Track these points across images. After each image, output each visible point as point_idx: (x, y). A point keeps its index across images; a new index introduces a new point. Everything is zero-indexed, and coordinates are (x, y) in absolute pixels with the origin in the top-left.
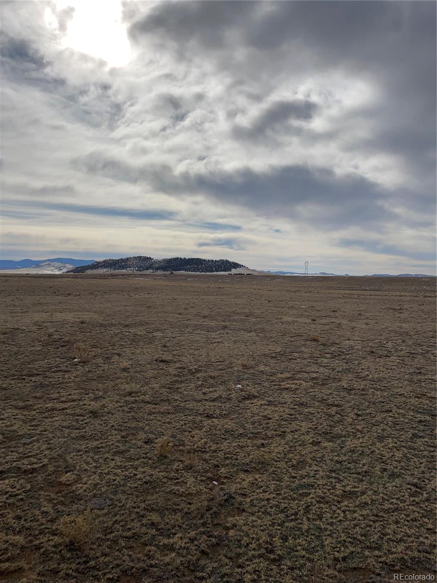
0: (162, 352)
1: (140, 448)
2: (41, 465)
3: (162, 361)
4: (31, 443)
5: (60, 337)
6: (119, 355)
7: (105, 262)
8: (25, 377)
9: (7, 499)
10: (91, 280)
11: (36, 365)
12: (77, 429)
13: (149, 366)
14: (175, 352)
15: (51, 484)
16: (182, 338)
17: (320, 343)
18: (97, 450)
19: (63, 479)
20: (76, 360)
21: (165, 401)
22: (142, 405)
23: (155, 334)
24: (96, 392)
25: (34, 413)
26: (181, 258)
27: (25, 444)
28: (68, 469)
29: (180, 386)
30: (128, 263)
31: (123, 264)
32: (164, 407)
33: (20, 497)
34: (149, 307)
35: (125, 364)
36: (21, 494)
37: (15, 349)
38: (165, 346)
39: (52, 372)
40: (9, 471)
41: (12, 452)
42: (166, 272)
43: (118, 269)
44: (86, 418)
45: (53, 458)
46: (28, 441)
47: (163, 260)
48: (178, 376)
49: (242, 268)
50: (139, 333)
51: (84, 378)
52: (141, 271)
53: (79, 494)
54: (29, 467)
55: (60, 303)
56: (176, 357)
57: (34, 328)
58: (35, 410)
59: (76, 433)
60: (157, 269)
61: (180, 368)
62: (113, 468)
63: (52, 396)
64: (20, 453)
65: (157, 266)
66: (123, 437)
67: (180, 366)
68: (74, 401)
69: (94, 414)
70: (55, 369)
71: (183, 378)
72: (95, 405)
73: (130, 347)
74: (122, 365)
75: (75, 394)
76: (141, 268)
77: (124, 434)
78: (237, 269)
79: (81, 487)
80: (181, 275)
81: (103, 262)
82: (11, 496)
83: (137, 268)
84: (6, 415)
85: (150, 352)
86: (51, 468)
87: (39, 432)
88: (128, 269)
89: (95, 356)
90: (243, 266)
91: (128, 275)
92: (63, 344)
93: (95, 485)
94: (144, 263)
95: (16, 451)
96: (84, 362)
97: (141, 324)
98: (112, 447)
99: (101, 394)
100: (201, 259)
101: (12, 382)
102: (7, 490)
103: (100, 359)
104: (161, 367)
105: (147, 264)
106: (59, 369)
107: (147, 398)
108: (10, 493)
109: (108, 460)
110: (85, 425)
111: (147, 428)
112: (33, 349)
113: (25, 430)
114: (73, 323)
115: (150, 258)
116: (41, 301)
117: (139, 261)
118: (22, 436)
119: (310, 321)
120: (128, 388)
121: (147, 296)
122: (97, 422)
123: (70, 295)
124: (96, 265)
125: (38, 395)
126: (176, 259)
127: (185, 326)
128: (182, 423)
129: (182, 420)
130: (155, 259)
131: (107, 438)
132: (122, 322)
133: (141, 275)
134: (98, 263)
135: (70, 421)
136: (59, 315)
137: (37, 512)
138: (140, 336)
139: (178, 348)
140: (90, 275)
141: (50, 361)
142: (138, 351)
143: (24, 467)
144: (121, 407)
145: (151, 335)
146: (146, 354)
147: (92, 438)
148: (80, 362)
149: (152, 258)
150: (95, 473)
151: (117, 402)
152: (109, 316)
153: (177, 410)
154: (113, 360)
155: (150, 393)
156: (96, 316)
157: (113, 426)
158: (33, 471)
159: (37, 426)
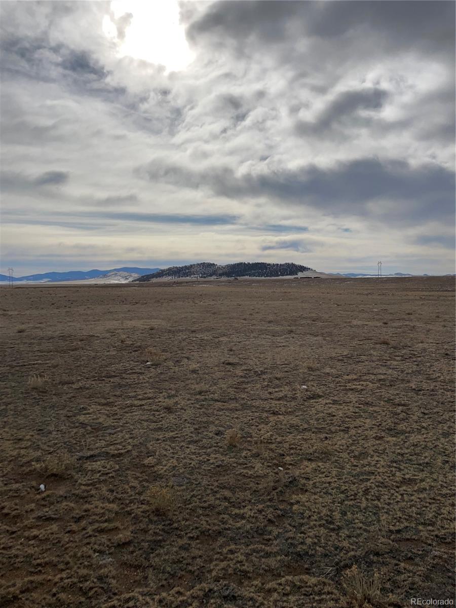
0: (228, 356)
1: (211, 438)
2: (126, 450)
3: (229, 364)
4: (115, 433)
5: (132, 343)
6: (188, 358)
7: (169, 269)
8: (104, 378)
9: (100, 476)
10: (156, 288)
11: (113, 368)
12: (154, 422)
13: (216, 368)
14: (241, 356)
15: (136, 466)
16: (247, 343)
17: (390, 346)
18: (173, 439)
19: (146, 462)
20: (148, 363)
21: (233, 399)
22: (211, 403)
23: (221, 339)
24: (169, 391)
25: (116, 408)
27: (110, 434)
28: (150, 454)
29: (246, 386)
30: (192, 270)
31: (187, 271)
32: (233, 405)
33: (111, 475)
34: (214, 313)
35: (194, 366)
36: (111, 473)
37: (93, 354)
38: (231, 350)
39: (128, 374)
40: (99, 455)
41: (100, 440)
42: (230, 278)
43: (182, 277)
44: (161, 413)
45: (136, 445)
46: (113, 431)
47: (227, 265)
48: (245, 377)
49: (309, 271)
50: (206, 338)
51: (157, 379)
52: (205, 277)
53: (161, 474)
54: (116, 452)
55: (129, 311)
56: (242, 360)
57: (108, 335)
58: (116, 406)
59: (153, 426)
60: (221, 275)
61: (246, 370)
62: (189, 454)
63: (130, 394)
64: (108, 441)
65: (221, 272)
66: (196, 429)
67: (246, 368)
68: (149, 398)
69: (169, 409)
70: (130, 371)
71: (250, 380)
72: (170, 402)
73: (198, 351)
74: (191, 368)
75: (150, 393)
76: (204, 275)
77: (197, 427)
78: (304, 272)
79: (162, 469)
80: (245, 281)
81: (167, 270)
82: (103, 474)
83: (200, 275)
84: (92, 410)
85: (217, 356)
86: (135, 453)
87: (121, 425)
88: (192, 276)
89: (166, 360)
90: (310, 269)
91: (192, 282)
92: (135, 349)
93: (173, 467)
94: (208, 270)
95: (104, 440)
96: (156, 365)
97: (208, 330)
98: (186, 437)
99: (173, 392)
100: (266, 263)
101: (93, 383)
102: (100, 469)
103: (171, 362)
104: (227, 369)
105: (211, 270)
106: (134, 371)
107: (216, 396)
108: (102, 472)
109: (183, 448)
110: (161, 419)
111: (217, 422)
112: (108, 353)
113: (110, 422)
114: (142, 330)
115: (214, 264)
116: (111, 310)
117: (203, 268)
118: (107, 428)
119: (381, 324)
120: (198, 388)
121: (212, 303)
122: (171, 416)
123: (137, 303)
124: (161, 273)
125: (118, 393)
126: (240, 264)
127: (250, 331)
128: (250, 418)
129: (249, 416)
131: (182, 430)
132: (189, 328)
133: (205, 282)
134: (163, 271)
135: (148, 416)
136: (128, 322)
137: (127, 487)
138: (207, 340)
139: (244, 352)
140: (155, 283)
141: (125, 364)
142: (206, 355)
143: (112, 452)
144: (192, 404)
145: (217, 340)
146: (213, 357)
147: (168, 429)
148: (152, 365)
149: (215, 264)
150: (173, 457)
151: (189, 400)
152: (176, 322)
153: (244, 407)
154: (182, 363)
155: (218, 392)
156: (164, 323)
157: (186, 420)
158: (120, 455)
159: (119, 419)
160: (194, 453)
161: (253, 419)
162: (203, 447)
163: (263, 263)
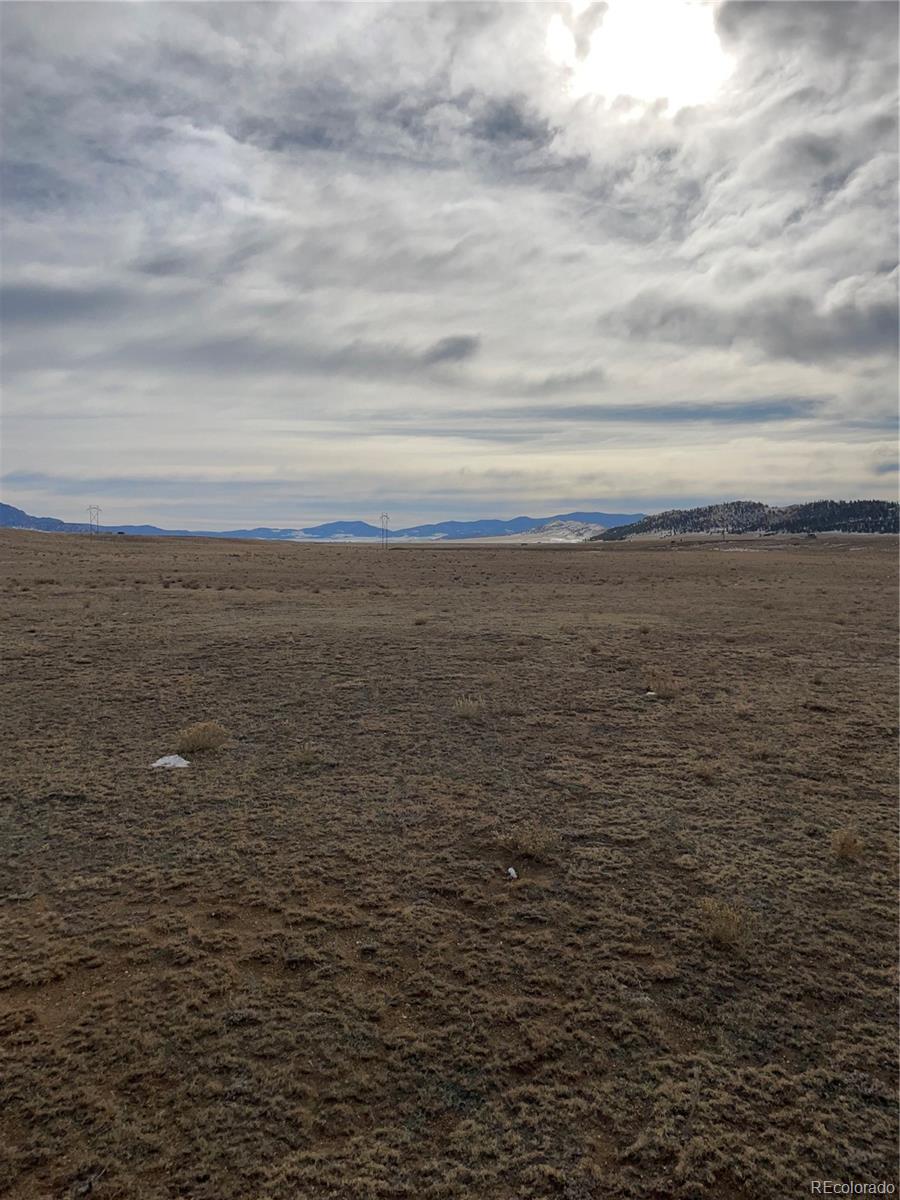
0: (813, 693)
1: (800, 840)
2: (639, 837)
3: (818, 709)
4: (614, 806)
5: (611, 654)
6: (727, 691)
7: (664, 516)
8: (574, 712)
9: (603, 870)
10: (639, 553)
11: (587, 695)
12: (681, 797)
13: (790, 715)
14: (842, 695)
15: (661, 865)
16: (854, 670)
18: (724, 831)
19: (680, 860)
20: (649, 693)
21: (835, 777)
22: (791, 777)
23: (792, 659)
24: (700, 748)
25: (607, 765)
26: (832, 502)
27: (605, 806)
28: (682, 849)
29: (862, 755)
30: (713, 517)
31: (701, 519)
32: (835, 787)
33: (621, 872)
34: (768, 607)
35: (742, 706)
36: (621, 868)
37: (546, 669)
38: (818, 683)
39: (615, 709)
40: (594, 837)
41: (590, 814)
42: (796, 535)
43: (690, 531)
44: (692, 783)
45: (655, 831)
46: (610, 803)
47: (790, 507)
48: (856, 737)
50: (759, 655)
51: (672, 724)
52: (742, 533)
53: (710, 885)
54: (623, 837)
56: (847, 703)
57: (564, 637)
58: (605, 761)
59: (680, 803)
60: (776, 528)
61: (858, 724)
62: (758, 860)
63: (627, 745)
64: (602, 817)
65: (776, 521)
66: (766, 820)
67: (856, 720)
68: (665, 756)
69: (706, 779)
70: (620, 704)
71: (867, 743)
72: (705, 767)
73: (746, 680)
74: (736, 709)
75: (664, 746)
77: (767, 816)
79: (711, 877)
80: (836, 540)
81: (659, 517)
82: (608, 868)
84: (565, 763)
85: (788, 692)
86: (656, 844)
87: (622, 793)
88: (712, 530)
89: (683, 690)
92: (621, 666)
93: (732, 878)
94: (747, 517)
95: (596, 814)
96: (666, 698)
97: (757, 639)
98: (749, 831)
99: (708, 750)
100: (884, 503)
101: (557, 718)
102: (600, 860)
103: (693, 695)
104: (815, 719)
105: (754, 518)
106: (625, 705)
107: (798, 767)
108: (605, 864)
109: (746, 848)
110: (694, 794)
111: (807, 814)
112: (573, 670)
113: (598, 787)
114: (626, 632)
115: (760, 505)
116: (559, 593)
117: (736, 513)
118: (597, 796)
120: (758, 746)
121: (757, 585)
122: (714, 792)
123: (604, 581)
124: (647, 524)
125: (604, 741)
127: (857, 647)
128: (879, 815)
129: (877, 812)
130: (770, 506)
131: (737, 818)
132: (719, 633)
133: (743, 543)
134: (651, 519)
135: (667, 785)
136: (596, 616)
137: (653, 894)
138: (761, 660)
139: (847, 688)
140: (635, 544)
141: (606, 691)
142: (764, 687)
143: (615, 836)
144: (750, 775)
145: (783, 660)
146: (781, 694)
147: (710, 813)
148: (659, 697)
149: (764, 504)
150: (729, 862)
151: (742, 767)
152: (689, 621)
153: (861, 793)
154: (717, 700)
155: (802, 761)
156: (665, 621)
157: (742, 802)
158: (630, 843)
159: (617, 784)
160: (769, 861)
161: (885, 818)
162: (785, 854)
163: (878, 502)
